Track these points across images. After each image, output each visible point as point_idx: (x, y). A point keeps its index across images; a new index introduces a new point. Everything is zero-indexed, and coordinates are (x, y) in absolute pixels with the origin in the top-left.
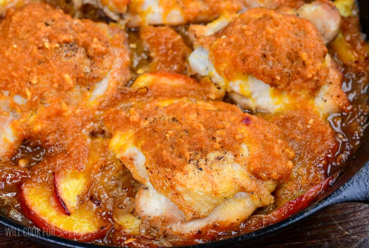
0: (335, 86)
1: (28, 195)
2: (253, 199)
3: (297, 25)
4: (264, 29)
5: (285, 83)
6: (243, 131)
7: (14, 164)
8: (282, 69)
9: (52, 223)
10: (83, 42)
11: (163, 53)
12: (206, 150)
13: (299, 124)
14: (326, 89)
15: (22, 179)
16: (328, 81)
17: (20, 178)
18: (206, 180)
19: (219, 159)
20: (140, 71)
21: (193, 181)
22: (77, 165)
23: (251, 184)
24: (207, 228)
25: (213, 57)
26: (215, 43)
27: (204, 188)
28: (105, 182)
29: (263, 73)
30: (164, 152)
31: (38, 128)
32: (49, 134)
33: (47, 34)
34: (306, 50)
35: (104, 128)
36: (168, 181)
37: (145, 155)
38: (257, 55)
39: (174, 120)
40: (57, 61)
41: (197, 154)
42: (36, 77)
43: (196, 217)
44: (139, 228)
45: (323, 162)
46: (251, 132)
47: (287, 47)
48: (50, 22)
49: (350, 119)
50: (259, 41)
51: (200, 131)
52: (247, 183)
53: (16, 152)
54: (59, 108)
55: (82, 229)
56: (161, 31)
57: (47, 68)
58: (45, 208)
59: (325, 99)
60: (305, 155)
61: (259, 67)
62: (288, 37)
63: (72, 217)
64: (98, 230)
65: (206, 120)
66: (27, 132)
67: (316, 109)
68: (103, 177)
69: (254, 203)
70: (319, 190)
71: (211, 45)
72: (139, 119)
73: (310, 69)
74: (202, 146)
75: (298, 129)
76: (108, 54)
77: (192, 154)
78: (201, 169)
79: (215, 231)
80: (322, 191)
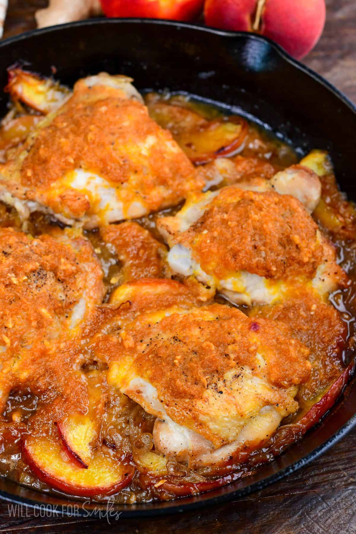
0: (331, 262)
1: (34, 454)
2: (278, 411)
3: (281, 205)
4: (248, 217)
5: (281, 272)
6: (255, 340)
7: (7, 421)
8: (276, 258)
9: (72, 481)
10: (50, 266)
11: (134, 254)
12: (222, 371)
13: (302, 313)
14: (322, 267)
15: (22, 436)
16: (324, 259)
17: (19, 436)
18: (229, 404)
19: (237, 376)
20: (114, 281)
21: (216, 407)
22: (79, 410)
23: (275, 395)
24: (238, 452)
25: (198, 257)
26: (197, 240)
27: (229, 413)
28: (113, 422)
29: (257, 267)
30: (178, 382)
31: (24, 375)
32: (38, 379)
33: (11, 267)
34: (298, 232)
35: (95, 359)
36: (189, 413)
37: (156, 387)
38: (249, 249)
39: (176, 340)
40: (28, 296)
41: (214, 376)
42: (10, 320)
43: (225, 443)
44: (167, 467)
45: (336, 350)
46: (263, 339)
47: (277, 233)
48: (8, 250)
49: (352, 295)
50: (247, 232)
51: (211, 350)
52: (270, 396)
53: (5, 406)
54: (43, 349)
55: (105, 481)
56: (125, 228)
57: (21, 306)
58: (58, 465)
59: (322, 278)
60: (316, 346)
61: (252, 261)
62: (276, 220)
63: (90, 469)
64: (122, 479)
65: (212, 335)
66: (13, 382)
67: (315, 291)
68: (110, 415)
69: (280, 414)
70: (341, 384)
71: (192, 242)
72: (134, 342)
73: (305, 252)
74: (217, 368)
75: (302, 318)
76: (80, 273)
77: (208, 378)
78: (221, 392)
79: (246, 453)
80: (345, 384)
